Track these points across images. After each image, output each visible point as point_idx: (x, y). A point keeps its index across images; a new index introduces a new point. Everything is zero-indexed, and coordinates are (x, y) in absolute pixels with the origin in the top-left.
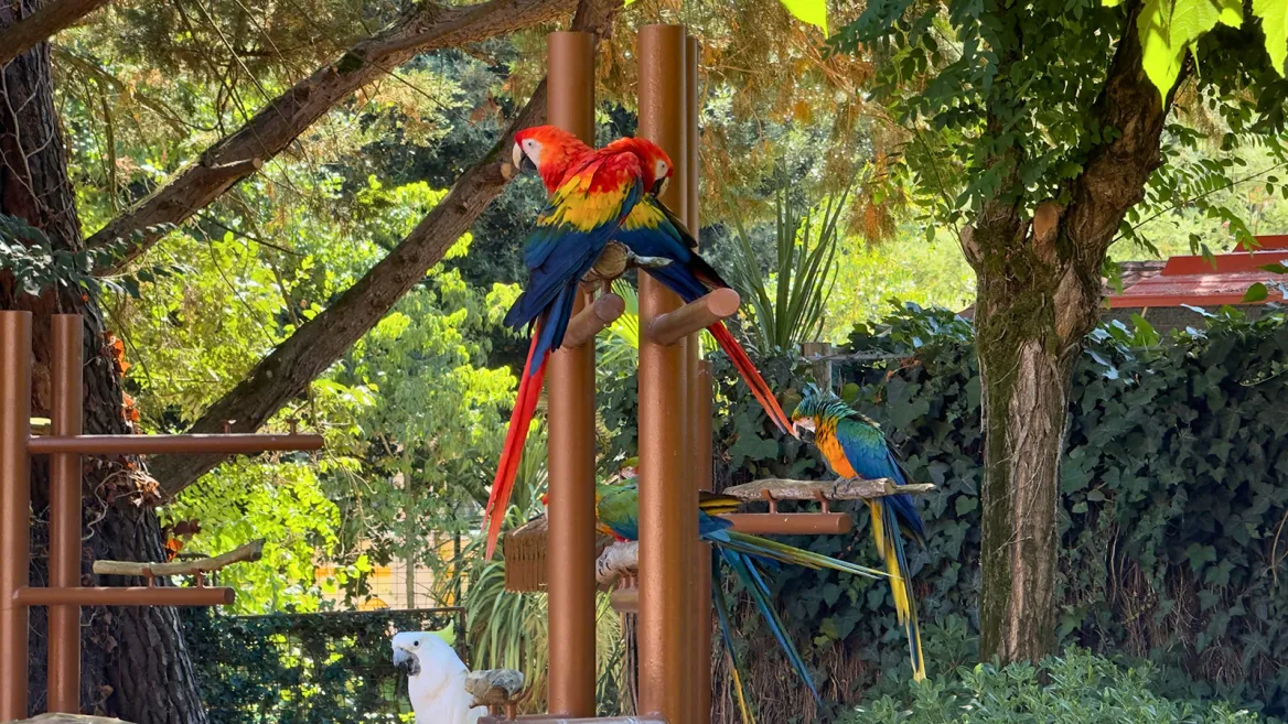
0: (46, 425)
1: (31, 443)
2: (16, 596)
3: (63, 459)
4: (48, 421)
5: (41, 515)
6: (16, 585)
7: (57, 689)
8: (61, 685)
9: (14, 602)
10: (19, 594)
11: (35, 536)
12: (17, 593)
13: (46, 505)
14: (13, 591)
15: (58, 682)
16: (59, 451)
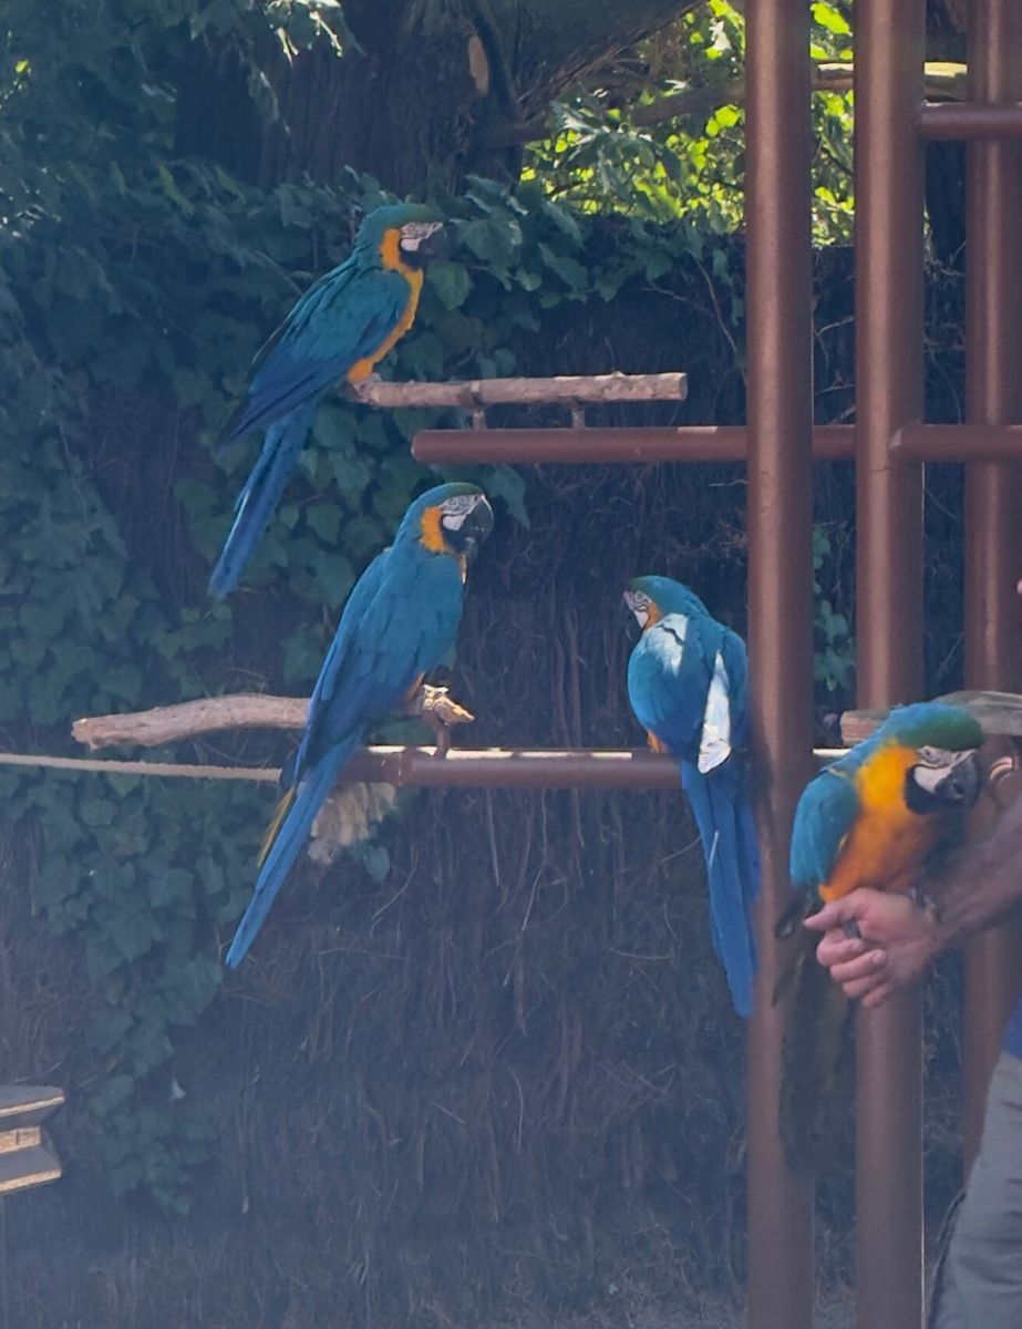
0: (959, 76)
1: (926, 119)
2: (896, 442)
3: (994, 152)
4: (962, 68)
5: (951, 259)
6: (898, 420)
7: (983, 635)
8: (991, 632)
9: (892, 455)
10: (903, 438)
11: (940, 305)
12: (898, 435)
13: (963, 239)
14: (892, 432)
15: (984, 624)
16: (985, 134)
